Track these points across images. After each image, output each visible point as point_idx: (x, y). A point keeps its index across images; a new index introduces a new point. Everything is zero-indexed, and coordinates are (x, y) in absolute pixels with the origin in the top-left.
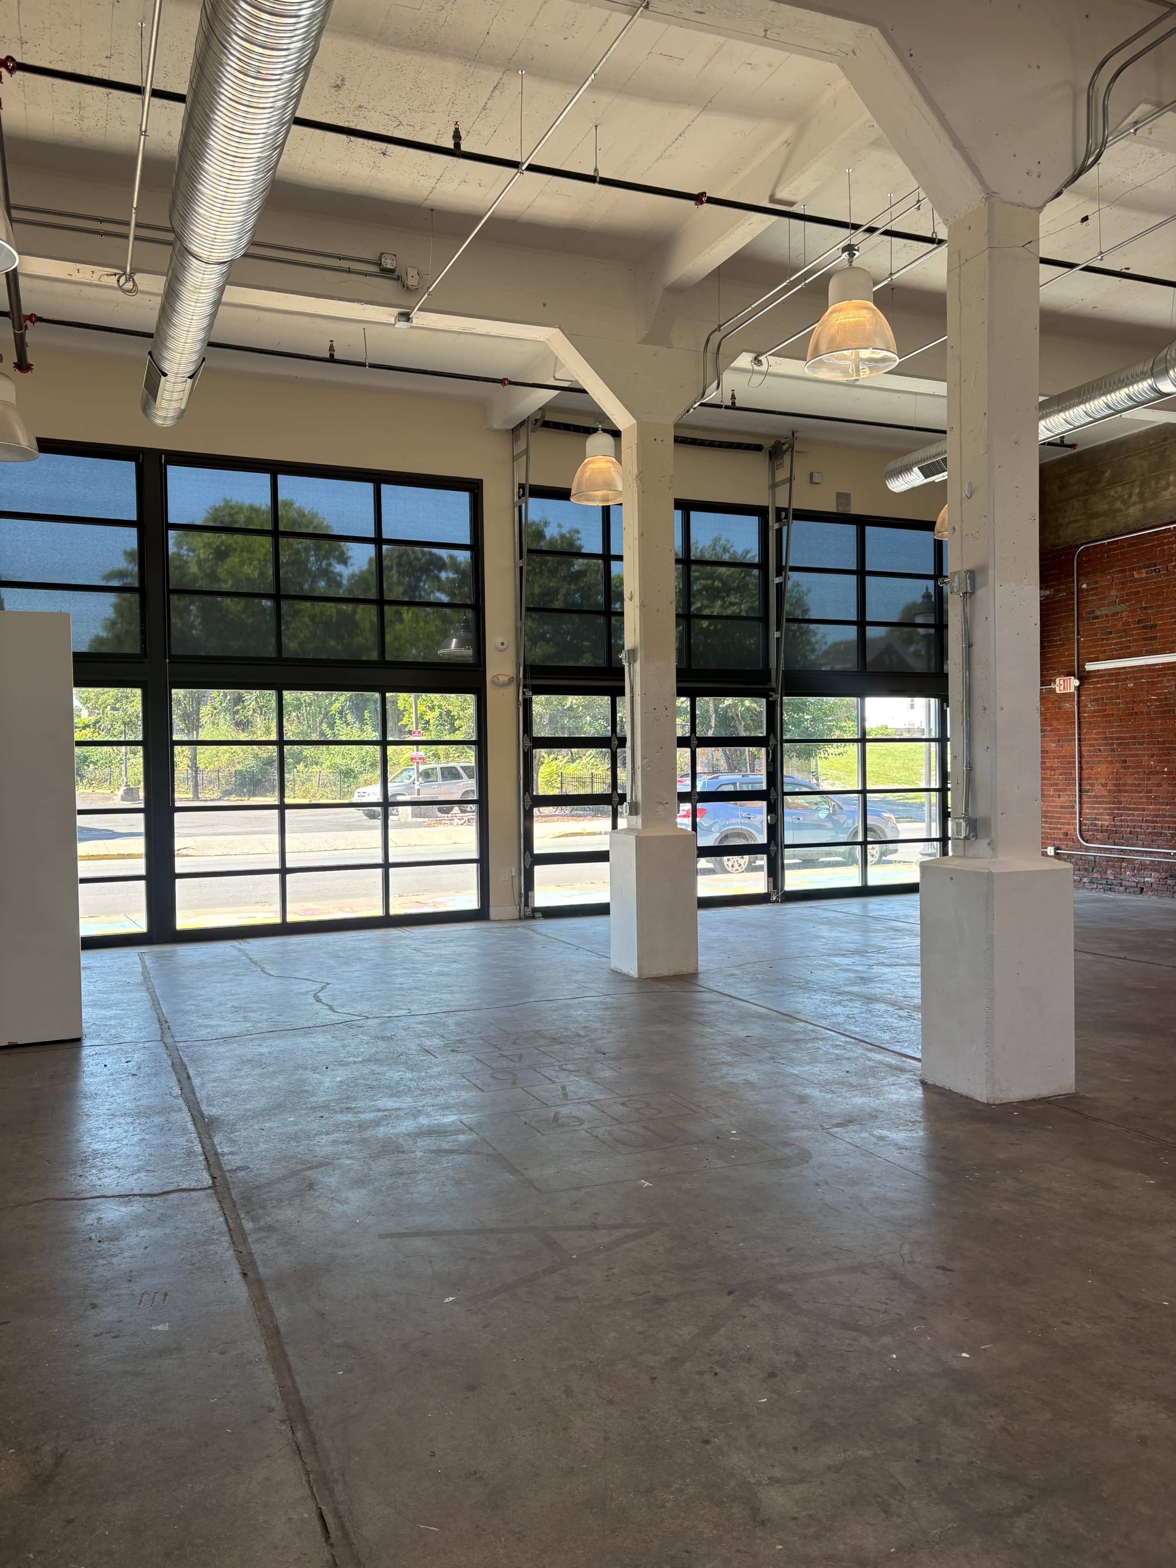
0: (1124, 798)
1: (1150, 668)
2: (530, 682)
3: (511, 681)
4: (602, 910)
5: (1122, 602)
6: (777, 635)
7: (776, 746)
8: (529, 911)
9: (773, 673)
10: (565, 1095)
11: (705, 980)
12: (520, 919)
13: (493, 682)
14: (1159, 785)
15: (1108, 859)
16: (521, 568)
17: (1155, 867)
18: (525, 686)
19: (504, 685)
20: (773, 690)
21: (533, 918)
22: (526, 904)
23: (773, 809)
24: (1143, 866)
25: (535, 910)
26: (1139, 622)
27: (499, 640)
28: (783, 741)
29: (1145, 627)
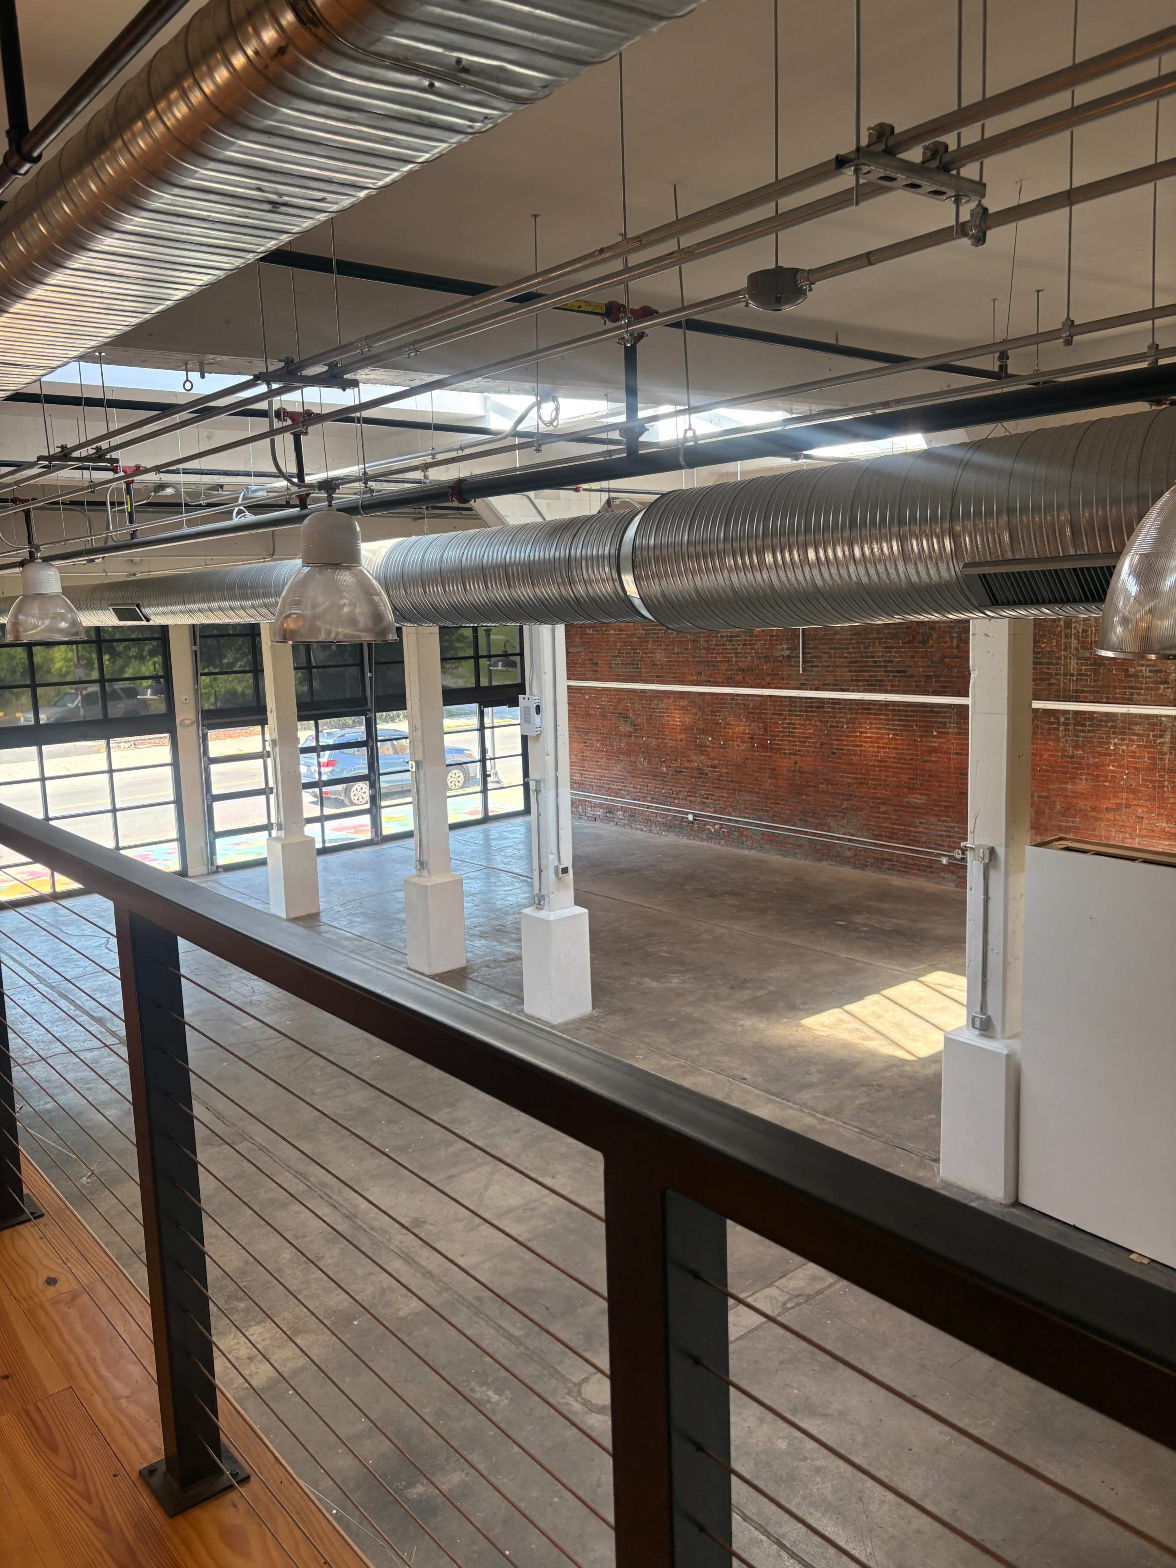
0: (586, 764)
1: (596, 689)
2: (206, 722)
3: (192, 723)
4: (262, 863)
5: (582, 646)
6: (369, 675)
7: (373, 746)
8: (214, 868)
9: (369, 698)
10: (254, 992)
11: (324, 918)
12: (209, 874)
13: (181, 724)
14: (602, 758)
15: (579, 800)
16: (196, 651)
17: (601, 806)
18: (203, 726)
19: (188, 726)
20: (370, 710)
21: (217, 872)
22: (212, 864)
23: (373, 786)
24: (595, 806)
25: (218, 867)
26: (590, 660)
27: (184, 697)
28: (377, 741)
29: (592, 664)
